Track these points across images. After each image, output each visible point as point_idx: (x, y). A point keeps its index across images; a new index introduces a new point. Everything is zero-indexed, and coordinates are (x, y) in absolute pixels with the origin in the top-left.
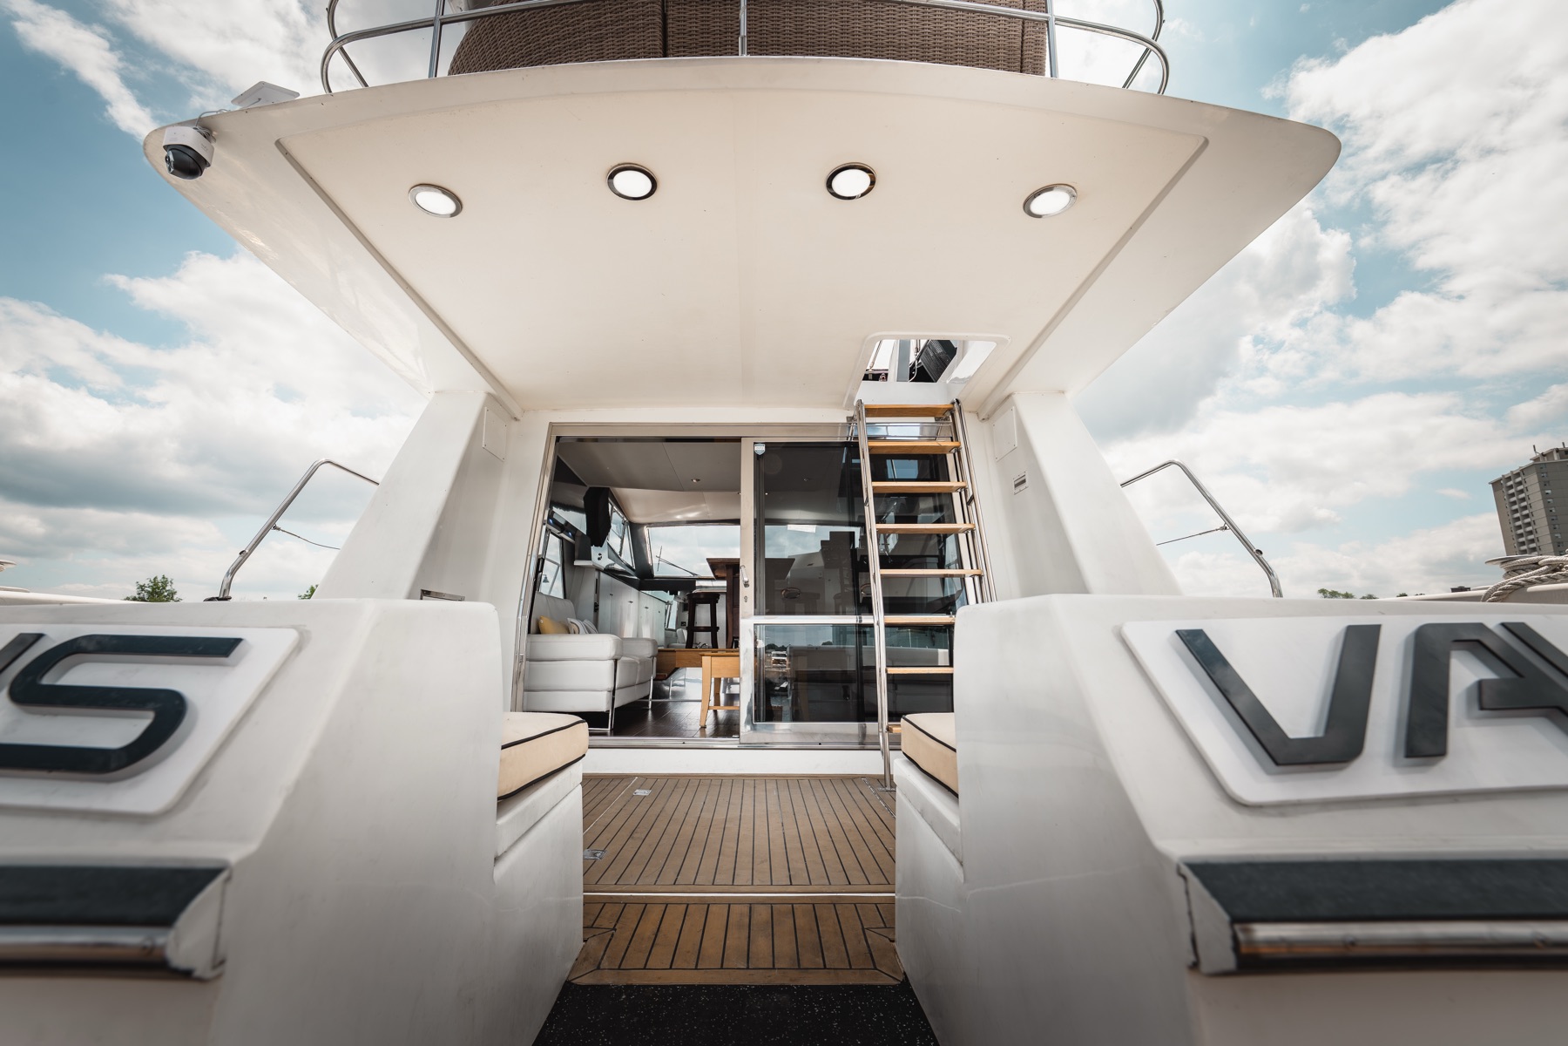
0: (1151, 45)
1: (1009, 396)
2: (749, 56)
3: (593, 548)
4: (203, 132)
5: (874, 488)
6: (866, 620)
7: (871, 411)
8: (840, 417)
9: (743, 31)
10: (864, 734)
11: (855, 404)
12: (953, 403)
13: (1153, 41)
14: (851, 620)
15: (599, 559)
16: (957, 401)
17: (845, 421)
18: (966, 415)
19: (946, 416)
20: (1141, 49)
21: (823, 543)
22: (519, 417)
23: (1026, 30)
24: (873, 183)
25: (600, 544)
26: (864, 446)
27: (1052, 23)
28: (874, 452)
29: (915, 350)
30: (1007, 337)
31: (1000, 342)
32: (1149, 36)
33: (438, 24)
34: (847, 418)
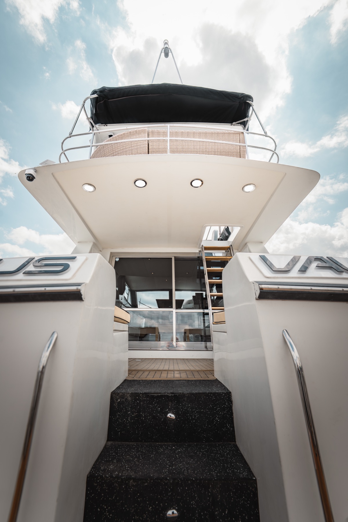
0: (274, 152)
1: (246, 244)
2: (170, 154)
3: (120, 295)
4: (35, 171)
5: (207, 270)
6: (206, 311)
7: (206, 248)
8: (197, 250)
9: (169, 148)
10: (206, 347)
11: (201, 246)
12: (230, 246)
13: (274, 151)
14: (202, 311)
15: (121, 299)
16: (231, 245)
17: (198, 252)
18: (234, 250)
19: (228, 250)
20: (272, 153)
21: (193, 297)
22: (101, 250)
23: (241, 148)
24: (202, 184)
25: (122, 294)
26: (204, 258)
27: (247, 146)
28: (207, 260)
29: (219, 234)
30: (243, 226)
31: (241, 227)
32: (273, 150)
33: (91, 146)
34: (199, 251)
